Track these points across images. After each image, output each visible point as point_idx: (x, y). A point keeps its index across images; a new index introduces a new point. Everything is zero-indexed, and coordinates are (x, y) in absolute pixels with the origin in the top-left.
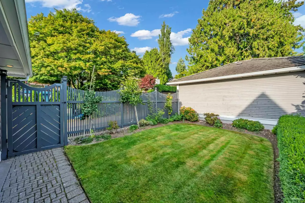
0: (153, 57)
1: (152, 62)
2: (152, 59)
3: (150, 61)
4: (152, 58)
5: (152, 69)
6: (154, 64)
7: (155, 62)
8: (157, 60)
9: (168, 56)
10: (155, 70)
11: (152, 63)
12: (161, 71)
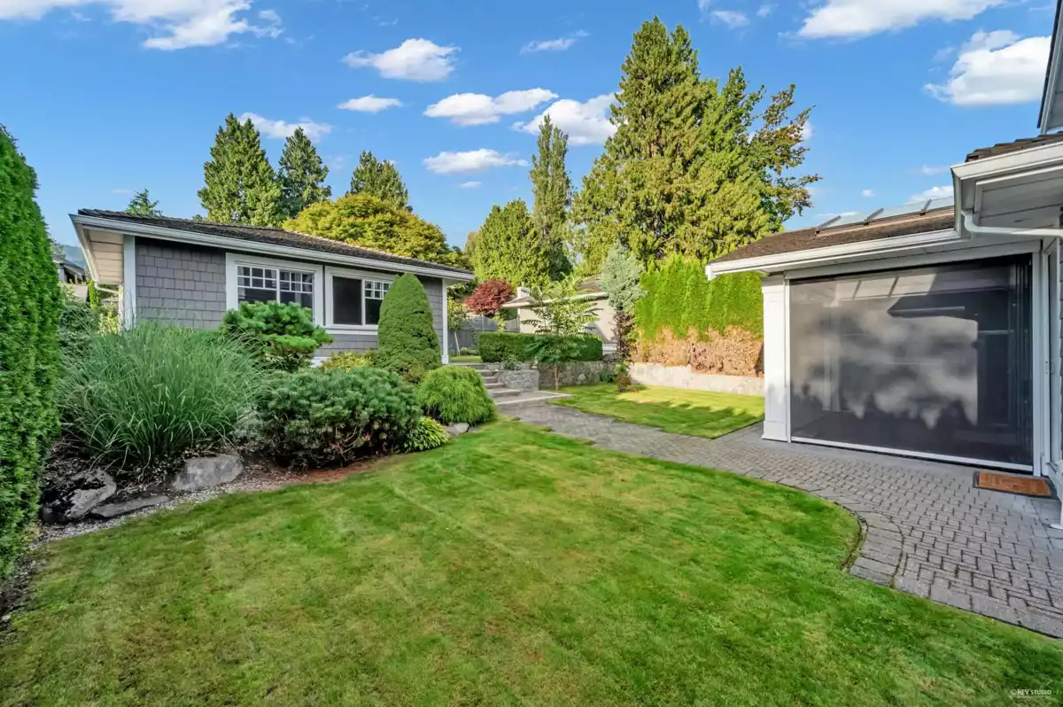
0: (512, 225)
1: (509, 238)
2: (509, 233)
3: (503, 237)
4: (510, 228)
5: (509, 260)
6: (515, 246)
7: (519, 239)
8: (524, 234)
9: (559, 218)
10: (519, 262)
11: (510, 243)
12: (536, 265)
